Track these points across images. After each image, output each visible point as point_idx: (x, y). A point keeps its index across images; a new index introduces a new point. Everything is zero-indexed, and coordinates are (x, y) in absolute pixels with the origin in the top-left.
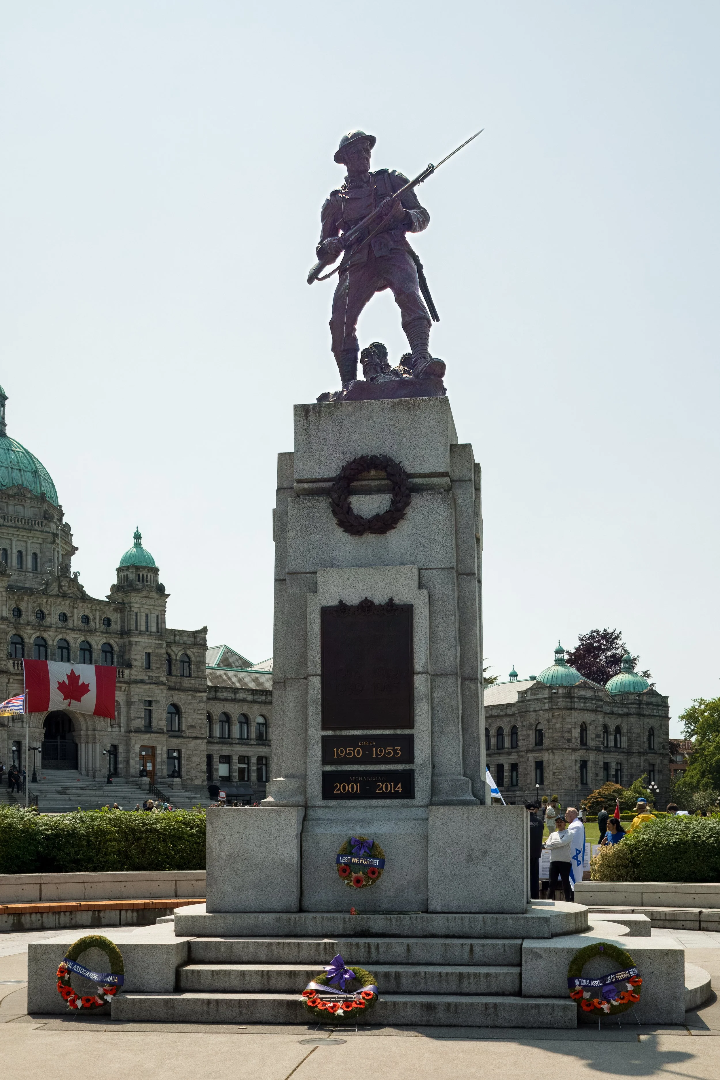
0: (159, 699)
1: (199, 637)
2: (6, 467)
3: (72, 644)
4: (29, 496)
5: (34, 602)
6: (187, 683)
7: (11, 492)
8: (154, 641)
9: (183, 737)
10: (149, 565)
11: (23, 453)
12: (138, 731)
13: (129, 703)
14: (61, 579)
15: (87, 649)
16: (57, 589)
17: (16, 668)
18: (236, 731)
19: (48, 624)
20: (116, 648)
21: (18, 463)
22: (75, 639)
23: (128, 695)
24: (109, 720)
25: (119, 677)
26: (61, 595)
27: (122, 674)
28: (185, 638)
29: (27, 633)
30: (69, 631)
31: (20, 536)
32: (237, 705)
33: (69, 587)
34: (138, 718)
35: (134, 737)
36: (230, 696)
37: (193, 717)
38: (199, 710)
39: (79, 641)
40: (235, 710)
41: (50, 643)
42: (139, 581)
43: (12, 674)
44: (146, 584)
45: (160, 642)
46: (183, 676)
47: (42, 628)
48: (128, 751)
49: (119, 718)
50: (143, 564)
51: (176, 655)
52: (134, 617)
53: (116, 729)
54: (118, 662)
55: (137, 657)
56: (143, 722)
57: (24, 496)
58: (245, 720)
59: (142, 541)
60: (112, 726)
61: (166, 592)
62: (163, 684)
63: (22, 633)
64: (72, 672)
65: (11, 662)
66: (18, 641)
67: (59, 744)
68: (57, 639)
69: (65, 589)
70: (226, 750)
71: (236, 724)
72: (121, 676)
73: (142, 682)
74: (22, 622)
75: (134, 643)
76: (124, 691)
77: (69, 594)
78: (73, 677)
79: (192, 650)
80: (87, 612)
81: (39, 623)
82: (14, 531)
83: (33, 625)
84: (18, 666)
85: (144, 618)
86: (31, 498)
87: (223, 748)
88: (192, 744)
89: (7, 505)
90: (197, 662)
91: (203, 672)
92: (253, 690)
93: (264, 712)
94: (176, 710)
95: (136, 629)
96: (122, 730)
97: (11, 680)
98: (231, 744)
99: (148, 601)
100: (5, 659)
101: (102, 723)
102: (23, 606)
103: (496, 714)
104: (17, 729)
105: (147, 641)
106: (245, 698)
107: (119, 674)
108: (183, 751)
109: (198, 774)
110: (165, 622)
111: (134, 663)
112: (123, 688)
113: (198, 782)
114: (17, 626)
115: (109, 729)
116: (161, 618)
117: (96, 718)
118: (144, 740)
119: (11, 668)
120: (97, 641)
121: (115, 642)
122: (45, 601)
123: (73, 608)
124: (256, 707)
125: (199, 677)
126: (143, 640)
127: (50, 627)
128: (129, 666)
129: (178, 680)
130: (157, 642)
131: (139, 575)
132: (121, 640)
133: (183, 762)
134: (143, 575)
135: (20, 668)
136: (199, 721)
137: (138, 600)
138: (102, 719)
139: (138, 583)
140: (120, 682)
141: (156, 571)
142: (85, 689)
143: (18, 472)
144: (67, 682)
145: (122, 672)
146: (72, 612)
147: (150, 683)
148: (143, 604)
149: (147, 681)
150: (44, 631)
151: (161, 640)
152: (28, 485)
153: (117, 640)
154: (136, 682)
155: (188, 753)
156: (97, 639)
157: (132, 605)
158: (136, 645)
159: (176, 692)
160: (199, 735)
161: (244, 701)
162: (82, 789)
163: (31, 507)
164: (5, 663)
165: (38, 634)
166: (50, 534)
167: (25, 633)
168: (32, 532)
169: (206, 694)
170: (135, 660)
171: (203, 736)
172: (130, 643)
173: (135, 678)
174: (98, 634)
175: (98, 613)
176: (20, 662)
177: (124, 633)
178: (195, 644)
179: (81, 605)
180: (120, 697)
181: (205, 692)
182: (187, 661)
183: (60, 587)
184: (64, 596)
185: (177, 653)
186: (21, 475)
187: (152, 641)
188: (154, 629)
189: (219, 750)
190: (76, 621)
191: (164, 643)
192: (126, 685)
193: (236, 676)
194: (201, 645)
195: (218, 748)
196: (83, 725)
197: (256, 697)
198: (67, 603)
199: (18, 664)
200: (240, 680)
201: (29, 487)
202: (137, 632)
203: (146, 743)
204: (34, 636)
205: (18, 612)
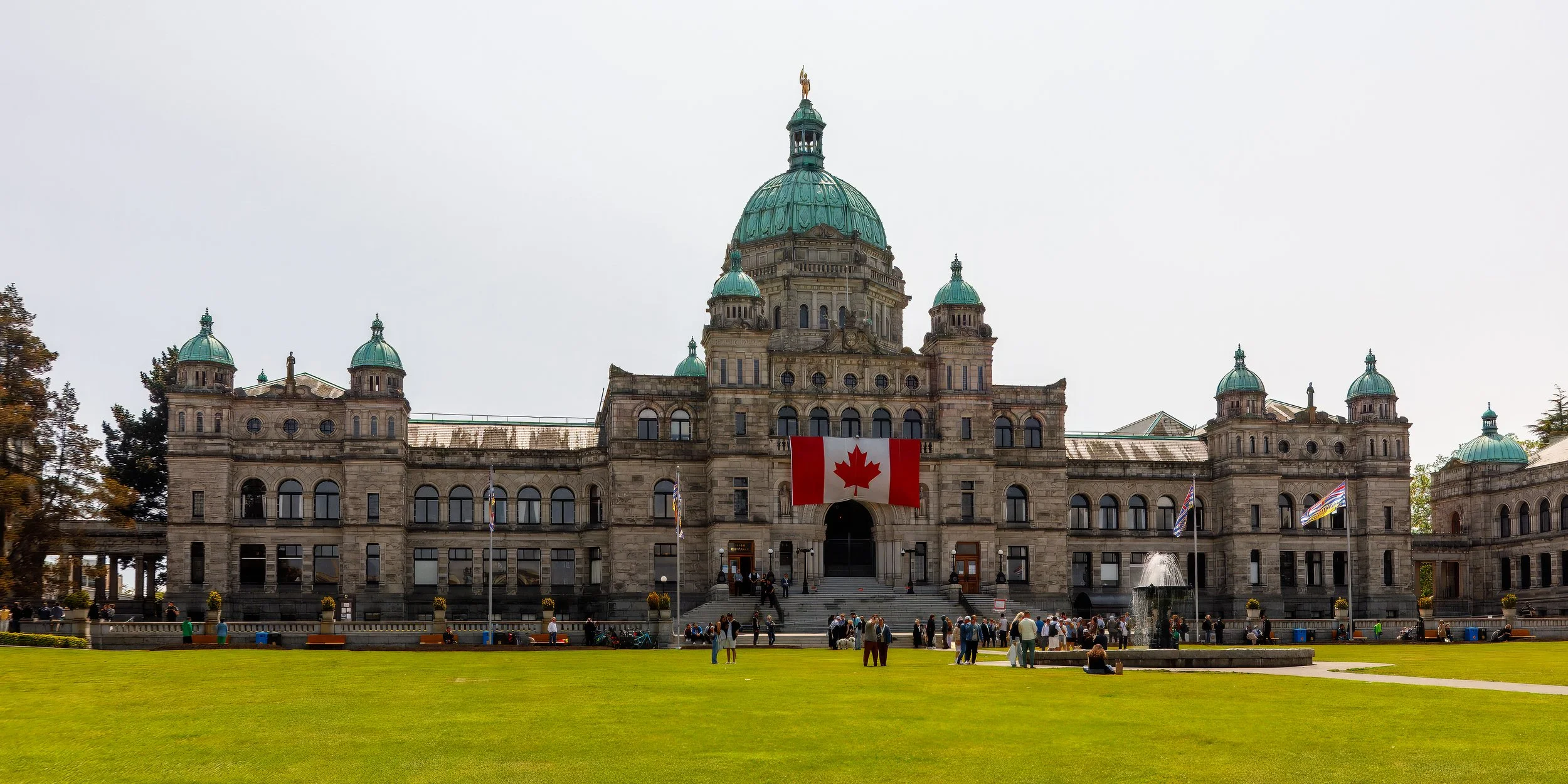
0: (982, 478)
1: (1053, 393)
2: (808, 206)
3: (863, 414)
4: (835, 236)
5: (810, 363)
6: (1035, 456)
7: (812, 235)
8: (975, 402)
9: (1030, 529)
10: (968, 301)
11: (834, 186)
12: (952, 522)
13: (940, 486)
14: (846, 331)
15: (883, 419)
16: (841, 344)
17: (781, 448)
18: (1127, 519)
19: (829, 390)
20: (925, 416)
21: (825, 198)
22: (867, 407)
23: (939, 476)
24: (912, 510)
25: (925, 452)
26: (845, 351)
27: (930, 449)
28: (1033, 397)
29: (800, 404)
30: (858, 398)
31: (822, 288)
32: (1127, 485)
33: (856, 340)
34: (953, 505)
35: (946, 531)
36: (1118, 471)
37: (1045, 501)
38: (1054, 492)
39: (872, 410)
40: (1124, 492)
41: (832, 414)
42: (954, 324)
43: (775, 457)
44: (963, 326)
45: (984, 403)
46: (1032, 447)
47: (820, 396)
48: (939, 550)
49: (928, 507)
50: (959, 301)
51: (1019, 420)
52: (946, 372)
53: (922, 522)
54: (927, 433)
55: (951, 424)
56: (960, 510)
57: (829, 237)
58: (1142, 504)
59: (963, 273)
60: (916, 517)
61: (993, 336)
62: (989, 458)
63: (794, 404)
64: (857, 449)
65: (775, 441)
66: (789, 414)
67: (849, 543)
68: (842, 408)
69: (851, 343)
70: (1112, 545)
71: (1127, 511)
72: (928, 451)
73: (958, 457)
74: (794, 390)
75: (945, 406)
76: (934, 470)
77: (857, 350)
78: (857, 456)
79: (1042, 411)
80: (883, 371)
81: (817, 390)
82: (814, 282)
83: (808, 393)
84: (784, 446)
85: (961, 372)
86: (838, 240)
87: (1108, 543)
88: (1044, 538)
89: (808, 252)
90: (1050, 427)
91: (1061, 440)
92: (1152, 463)
93: (1169, 492)
94: (1020, 494)
95: (950, 387)
96: (932, 522)
97: (776, 464)
98: (1119, 536)
99: (966, 349)
100: (767, 437)
101: (905, 515)
102: (795, 369)
103: (1558, 477)
104: (785, 526)
105: (964, 402)
106: (1140, 474)
107: (925, 449)
108: (1031, 548)
109: (1054, 579)
110: (991, 376)
111: (946, 433)
112: (932, 467)
113: (1053, 589)
114: (787, 395)
115: (913, 522)
116: (985, 372)
117: (894, 509)
118: (960, 534)
119: (776, 448)
120: (898, 408)
121: (922, 407)
122: (824, 360)
123: (864, 367)
124: (1156, 486)
125: (1054, 448)
126: (956, 402)
127: (832, 394)
128: (939, 437)
129: (1023, 453)
130: (979, 402)
131: (954, 316)
132: (932, 404)
133: (1031, 563)
134: (959, 316)
135: (787, 449)
136: (1054, 507)
137: (951, 349)
138: (902, 509)
139: (953, 327)
140: (927, 459)
141: (980, 309)
142: (874, 470)
143: (823, 209)
144: (848, 463)
145: (930, 446)
146: (863, 373)
147: (969, 459)
148: (959, 354)
149: (967, 456)
150: (824, 399)
151: (985, 399)
152: (836, 223)
153: (925, 404)
154: (949, 458)
155: (1038, 550)
156: (897, 405)
157: (941, 356)
158: (948, 408)
159: (1020, 470)
160: (1055, 526)
161: (1139, 477)
162: (863, 601)
163: (839, 250)
164: (765, 442)
165: (815, 404)
166: (861, 281)
167: (797, 403)
168: (836, 280)
169: (1065, 470)
170: (948, 428)
171: (1061, 527)
172: (941, 407)
173: (948, 452)
174: (897, 398)
175: (897, 371)
176: (786, 441)
177: (934, 394)
178: (1047, 404)
179: (873, 362)
180: (926, 478)
181: (1063, 466)
182: (1035, 427)
183: (844, 340)
184: (850, 352)
185: (1020, 416)
186: (827, 212)
187: (972, 402)
188: (974, 385)
189: (1100, 546)
190: (867, 383)
191: (990, 403)
192: (935, 463)
193: (1132, 446)
194: (1056, 404)
195: (1099, 543)
196: (879, 517)
197: (1157, 472)
198: (854, 362)
199: (784, 443)
200: (1136, 450)
201: (837, 225)
202: (950, 392)
203: (963, 538)
204: (809, 408)
205: (788, 378)
